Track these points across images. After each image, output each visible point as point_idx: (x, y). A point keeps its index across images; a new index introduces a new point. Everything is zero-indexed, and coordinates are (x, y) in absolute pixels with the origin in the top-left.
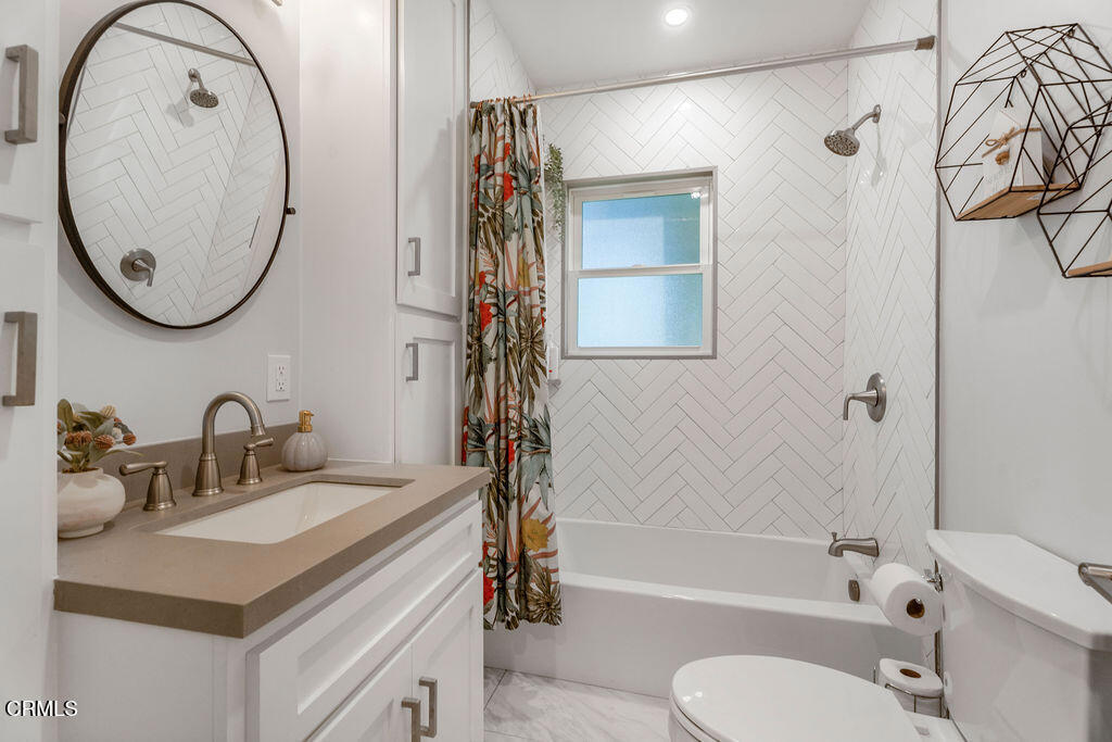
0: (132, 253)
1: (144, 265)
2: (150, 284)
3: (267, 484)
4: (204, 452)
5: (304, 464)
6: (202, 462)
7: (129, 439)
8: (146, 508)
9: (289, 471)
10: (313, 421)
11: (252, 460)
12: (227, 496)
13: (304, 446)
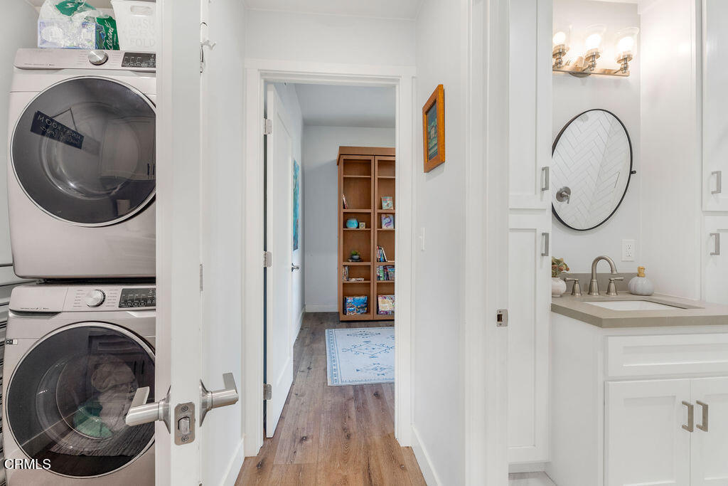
0: (561, 189)
1: (565, 194)
2: (568, 203)
3: (619, 296)
4: (592, 278)
5: (639, 291)
6: (591, 282)
7: (567, 269)
8: (572, 294)
9: (632, 294)
10: (646, 272)
11: (613, 285)
12: (601, 297)
13: (640, 284)
